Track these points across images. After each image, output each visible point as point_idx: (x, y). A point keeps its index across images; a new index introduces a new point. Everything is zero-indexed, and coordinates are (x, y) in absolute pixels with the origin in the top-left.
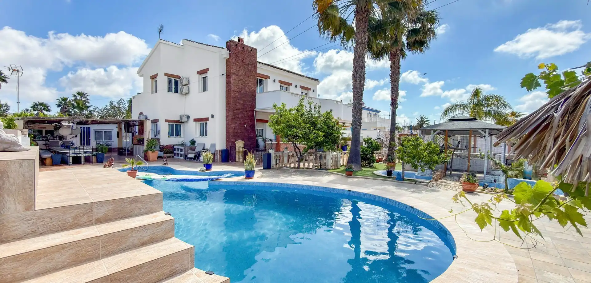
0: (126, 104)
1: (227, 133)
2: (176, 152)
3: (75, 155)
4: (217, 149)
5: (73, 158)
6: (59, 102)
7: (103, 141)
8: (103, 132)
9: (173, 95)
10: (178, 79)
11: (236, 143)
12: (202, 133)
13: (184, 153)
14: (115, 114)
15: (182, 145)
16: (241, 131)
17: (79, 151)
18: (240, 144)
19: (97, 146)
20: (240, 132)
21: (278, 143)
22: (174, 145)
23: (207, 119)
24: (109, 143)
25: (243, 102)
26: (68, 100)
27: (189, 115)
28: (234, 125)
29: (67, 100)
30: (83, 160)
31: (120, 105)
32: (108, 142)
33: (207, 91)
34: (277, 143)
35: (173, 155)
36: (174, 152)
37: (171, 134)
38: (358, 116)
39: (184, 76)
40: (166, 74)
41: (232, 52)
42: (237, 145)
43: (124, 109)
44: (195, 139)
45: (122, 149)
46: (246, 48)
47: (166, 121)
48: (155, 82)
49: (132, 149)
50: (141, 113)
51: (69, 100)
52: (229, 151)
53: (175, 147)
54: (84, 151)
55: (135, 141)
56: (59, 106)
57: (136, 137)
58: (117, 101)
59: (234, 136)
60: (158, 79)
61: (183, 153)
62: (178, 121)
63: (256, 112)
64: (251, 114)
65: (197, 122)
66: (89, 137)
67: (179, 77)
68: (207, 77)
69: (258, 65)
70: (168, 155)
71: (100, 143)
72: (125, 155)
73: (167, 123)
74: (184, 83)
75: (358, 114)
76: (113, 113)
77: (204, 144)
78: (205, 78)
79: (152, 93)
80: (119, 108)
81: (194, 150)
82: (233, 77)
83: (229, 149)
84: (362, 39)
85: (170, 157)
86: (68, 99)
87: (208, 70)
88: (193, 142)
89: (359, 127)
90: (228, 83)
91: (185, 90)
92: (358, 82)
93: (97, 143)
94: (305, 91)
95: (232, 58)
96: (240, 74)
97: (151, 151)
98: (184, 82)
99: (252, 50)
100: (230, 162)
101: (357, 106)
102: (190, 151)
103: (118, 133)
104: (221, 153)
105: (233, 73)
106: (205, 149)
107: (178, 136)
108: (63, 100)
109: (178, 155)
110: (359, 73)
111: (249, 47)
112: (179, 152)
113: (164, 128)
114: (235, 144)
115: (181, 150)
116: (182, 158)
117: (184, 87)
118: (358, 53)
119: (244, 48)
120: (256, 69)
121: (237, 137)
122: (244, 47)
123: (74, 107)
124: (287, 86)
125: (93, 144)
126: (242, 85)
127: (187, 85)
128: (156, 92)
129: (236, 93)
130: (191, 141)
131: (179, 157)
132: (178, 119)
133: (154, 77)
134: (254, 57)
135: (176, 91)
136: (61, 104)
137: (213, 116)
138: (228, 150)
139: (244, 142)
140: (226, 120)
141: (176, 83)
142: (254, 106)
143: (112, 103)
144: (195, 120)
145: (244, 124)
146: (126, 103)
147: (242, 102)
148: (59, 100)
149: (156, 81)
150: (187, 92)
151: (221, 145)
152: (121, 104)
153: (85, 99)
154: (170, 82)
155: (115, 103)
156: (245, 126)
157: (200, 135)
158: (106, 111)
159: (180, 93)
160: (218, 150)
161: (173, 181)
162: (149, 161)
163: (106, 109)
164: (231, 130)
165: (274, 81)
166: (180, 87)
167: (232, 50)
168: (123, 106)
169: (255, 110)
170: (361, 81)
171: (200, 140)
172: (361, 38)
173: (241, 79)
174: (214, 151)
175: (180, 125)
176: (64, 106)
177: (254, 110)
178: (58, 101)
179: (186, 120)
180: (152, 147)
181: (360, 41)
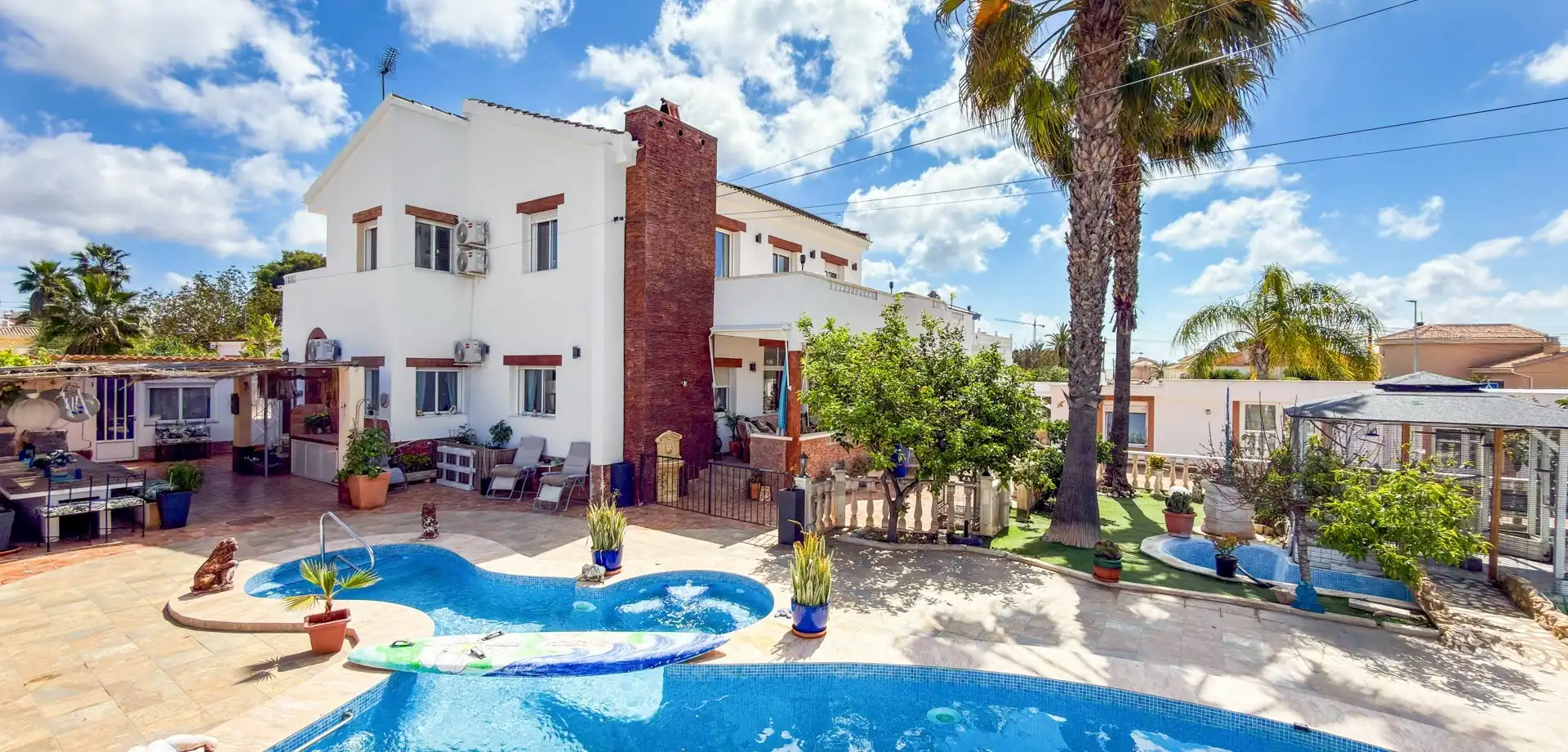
0: (246, 284)
1: (629, 407)
2: (444, 465)
3: (69, 509)
4: (594, 462)
5: (64, 520)
6: (28, 276)
7: (181, 420)
8: (181, 392)
9: (433, 276)
10: (448, 227)
11: (657, 440)
12: (531, 402)
13: (474, 470)
14: (212, 310)
15: (464, 440)
16: (673, 401)
17: (88, 489)
18: (668, 443)
19: (160, 441)
20: (670, 403)
21: (796, 439)
22: (435, 443)
23: (556, 360)
24: (201, 427)
25: (679, 307)
26: (57, 271)
27: (487, 341)
28: (653, 384)
29: (55, 269)
30: (105, 524)
31: (227, 286)
32: (199, 423)
33: (555, 267)
34: (791, 439)
35: (433, 473)
36: (439, 465)
37: (425, 405)
38: (1093, 367)
39: (470, 218)
40: (410, 210)
41: (649, 147)
42: (661, 450)
43: (241, 298)
44: (510, 423)
45: (250, 451)
46: (687, 134)
47: (411, 362)
48: (369, 234)
49: (287, 450)
50: (317, 334)
51: (62, 269)
52: (637, 469)
53: (440, 449)
54: (111, 487)
55: (297, 427)
56: (26, 287)
57: (299, 412)
58: (220, 275)
59: (652, 418)
60: (381, 223)
61: (470, 470)
62: (449, 363)
63: (713, 337)
64: (702, 344)
65: (517, 368)
66: (131, 411)
67: (454, 220)
68: (556, 221)
69: (720, 190)
70: (418, 475)
71: (167, 430)
72: (263, 475)
73: (413, 370)
74: (470, 239)
75: (1094, 363)
76: (206, 309)
77: (545, 441)
78: (542, 226)
79: (360, 270)
80: (225, 298)
81: (510, 461)
82: (650, 227)
83: (637, 464)
84: (1108, 120)
85: (421, 482)
86: (58, 268)
87: (558, 200)
88: (502, 432)
89: (1094, 405)
90: (632, 246)
91: (473, 263)
92: (1094, 260)
93: (157, 430)
94: (833, 268)
95: (645, 165)
96: (670, 217)
97: (365, 473)
98: (472, 236)
99: (703, 142)
100: (641, 504)
101: (1090, 335)
102: (498, 468)
103: (235, 399)
104: (608, 475)
105: (650, 214)
106: (548, 461)
107: (446, 408)
108: (40, 270)
109: (451, 476)
110: (1098, 230)
111: (695, 131)
112: (458, 468)
113: (402, 386)
114: (656, 444)
115: (465, 461)
116: (468, 487)
117: (474, 251)
118: (1095, 165)
119: (681, 133)
120: (715, 201)
121: (665, 420)
122: (681, 130)
123: (76, 296)
124: (786, 254)
125: (145, 435)
126: (675, 252)
127: (481, 246)
128: (374, 267)
129: (657, 278)
130: (496, 427)
131: (456, 484)
132: (450, 355)
133: (367, 217)
134: (709, 165)
135: (443, 265)
136: (34, 283)
137: (577, 353)
138: (632, 466)
139: (681, 437)
140: (626, 368)
141: (443, 238)
142: (708, 319)
143: (202, 280)
144: (509, 360)
145: (681, 377)
146: (248, 279)
147: (674, 308)
148: (28, 270)
149: (374, 231)
150: (481, 267)
151: (606, 449)
152: (232, 282)
153: (114, 268)
154: (422, 233)
155: (212, 281)
156: (685, 383)
157: (527, 409)
158: (182, 302)
159: (456, 270)
160: (598, 468)
161: (518, 674)
162: (357, 508)
163: (182, 299)
164: (643, 402)
165: (758, 239)
166: (455, 250)
167: (648, 139)
168: (237, 288)
169: (713, 330)
170: (1102, 257)
171: (526, 427)
172: (1104, 118)
173: (672, 234)
174: (584, 469)
175: (456, 373)
176: (43, 289)
177: (710, 332)
178: (25, 272)
179: (478, 357)
180: (366, 459)
181: (1099, 125)
